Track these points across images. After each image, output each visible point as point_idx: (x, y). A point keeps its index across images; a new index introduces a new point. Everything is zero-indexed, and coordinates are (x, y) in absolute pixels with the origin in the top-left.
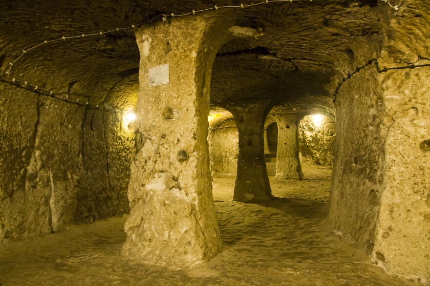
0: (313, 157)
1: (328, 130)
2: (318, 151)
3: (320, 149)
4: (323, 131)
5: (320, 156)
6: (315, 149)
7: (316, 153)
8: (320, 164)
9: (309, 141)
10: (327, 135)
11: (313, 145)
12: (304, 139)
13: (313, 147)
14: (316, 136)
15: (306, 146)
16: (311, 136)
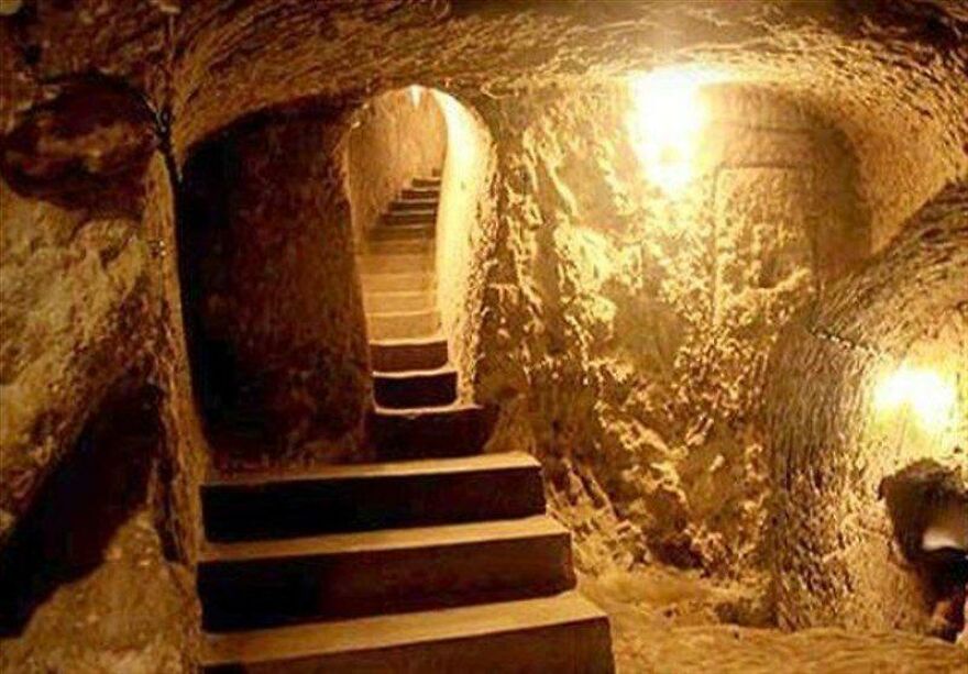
0: (620, 494)
1: (746, 238)
2: (672, 435)
3: (686, 414)
4: (710, 241)
5: (687, 480)
6: (637, 413)
7: (646, 451)
8: (696, 560)
9: (597, 328)
10: (733, 275)
11: (621, 374)
12: (555, 315)
13: (617, 393)
14: (652, 289)
15: (571, 381)
16: (612, 287)
